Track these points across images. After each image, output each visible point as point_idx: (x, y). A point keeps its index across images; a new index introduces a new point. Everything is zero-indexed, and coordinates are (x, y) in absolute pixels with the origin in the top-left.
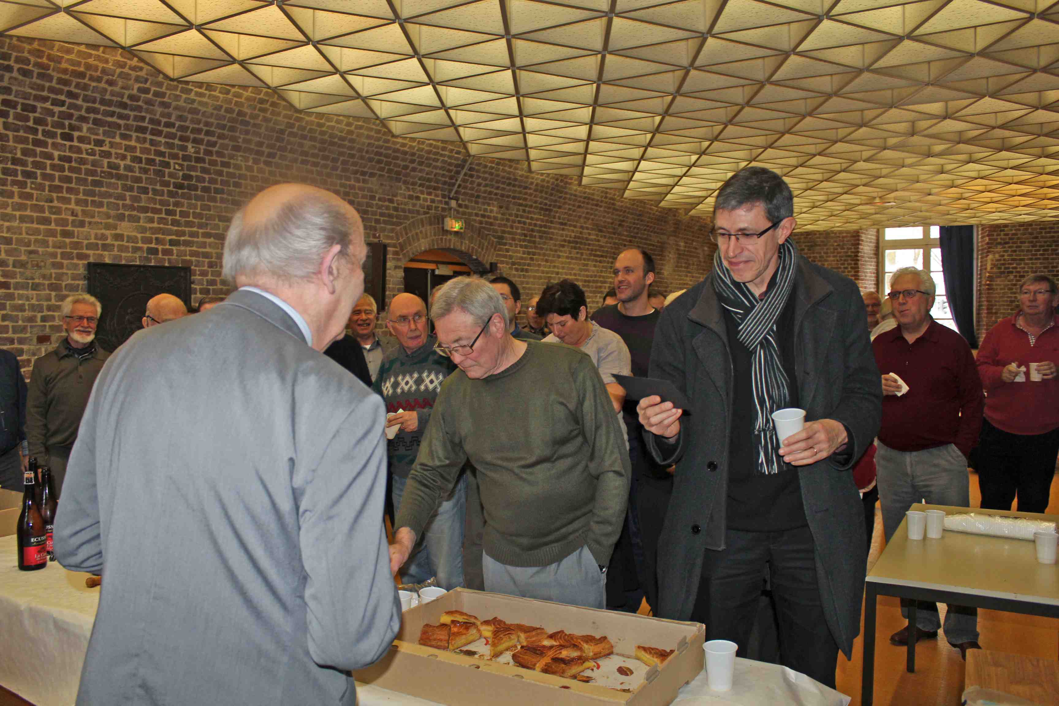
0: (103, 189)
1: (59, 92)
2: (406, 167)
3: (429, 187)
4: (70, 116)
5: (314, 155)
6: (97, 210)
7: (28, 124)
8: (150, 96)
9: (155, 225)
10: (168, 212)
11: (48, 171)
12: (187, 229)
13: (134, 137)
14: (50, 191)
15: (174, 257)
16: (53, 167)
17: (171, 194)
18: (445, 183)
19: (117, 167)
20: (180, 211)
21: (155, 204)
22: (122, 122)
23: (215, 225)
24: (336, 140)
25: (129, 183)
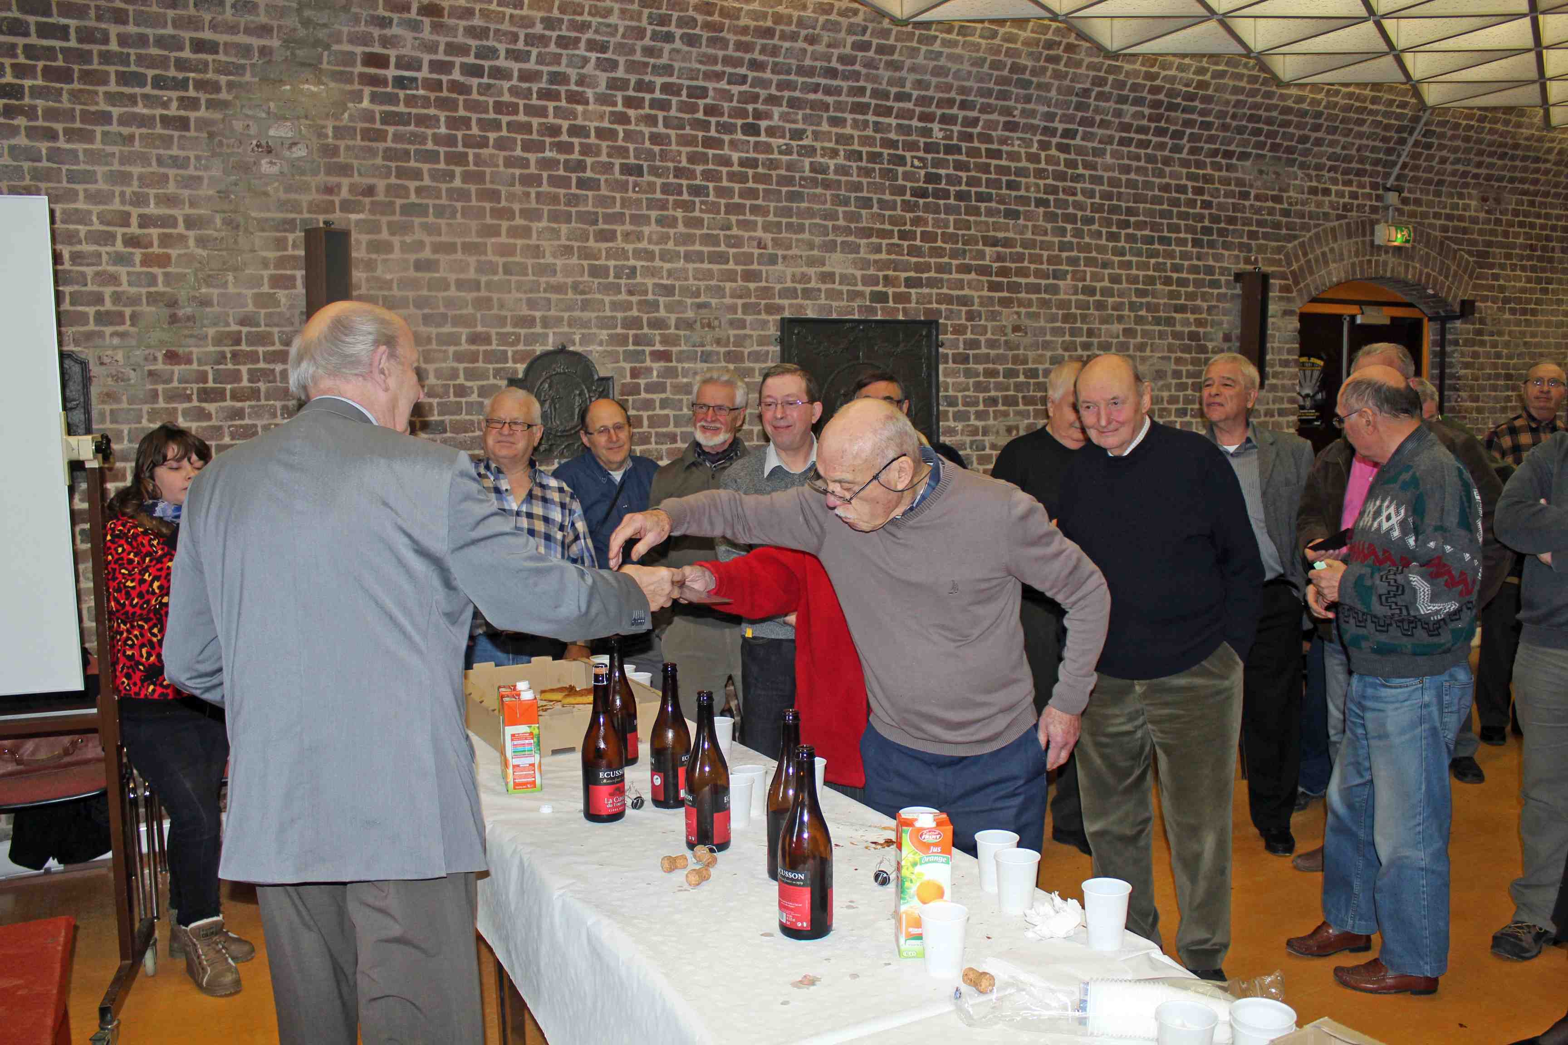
0: (804, 205)
1: (738, 63)
2: (1304, 139)
3: (1346, 172)
4: (755, 98)
5: (1141, 130)
6: (794, 237)
7: (696, 116)
8: (871, 54)
9: (884, 256)
10: (903, 235)
11: (725, 183)
12: (932, 260)
13: (849, 122)
14: (726, 213)
15: (913, 305)
16: (732, 176)
17: (908, 206)
18: (1376, 162)
19: (824, 170)
20: (922, 233)
21: (883, 223)
22: (830, 99)
23: (978, 251)
24: (1179, 100)
25: (843, 192)
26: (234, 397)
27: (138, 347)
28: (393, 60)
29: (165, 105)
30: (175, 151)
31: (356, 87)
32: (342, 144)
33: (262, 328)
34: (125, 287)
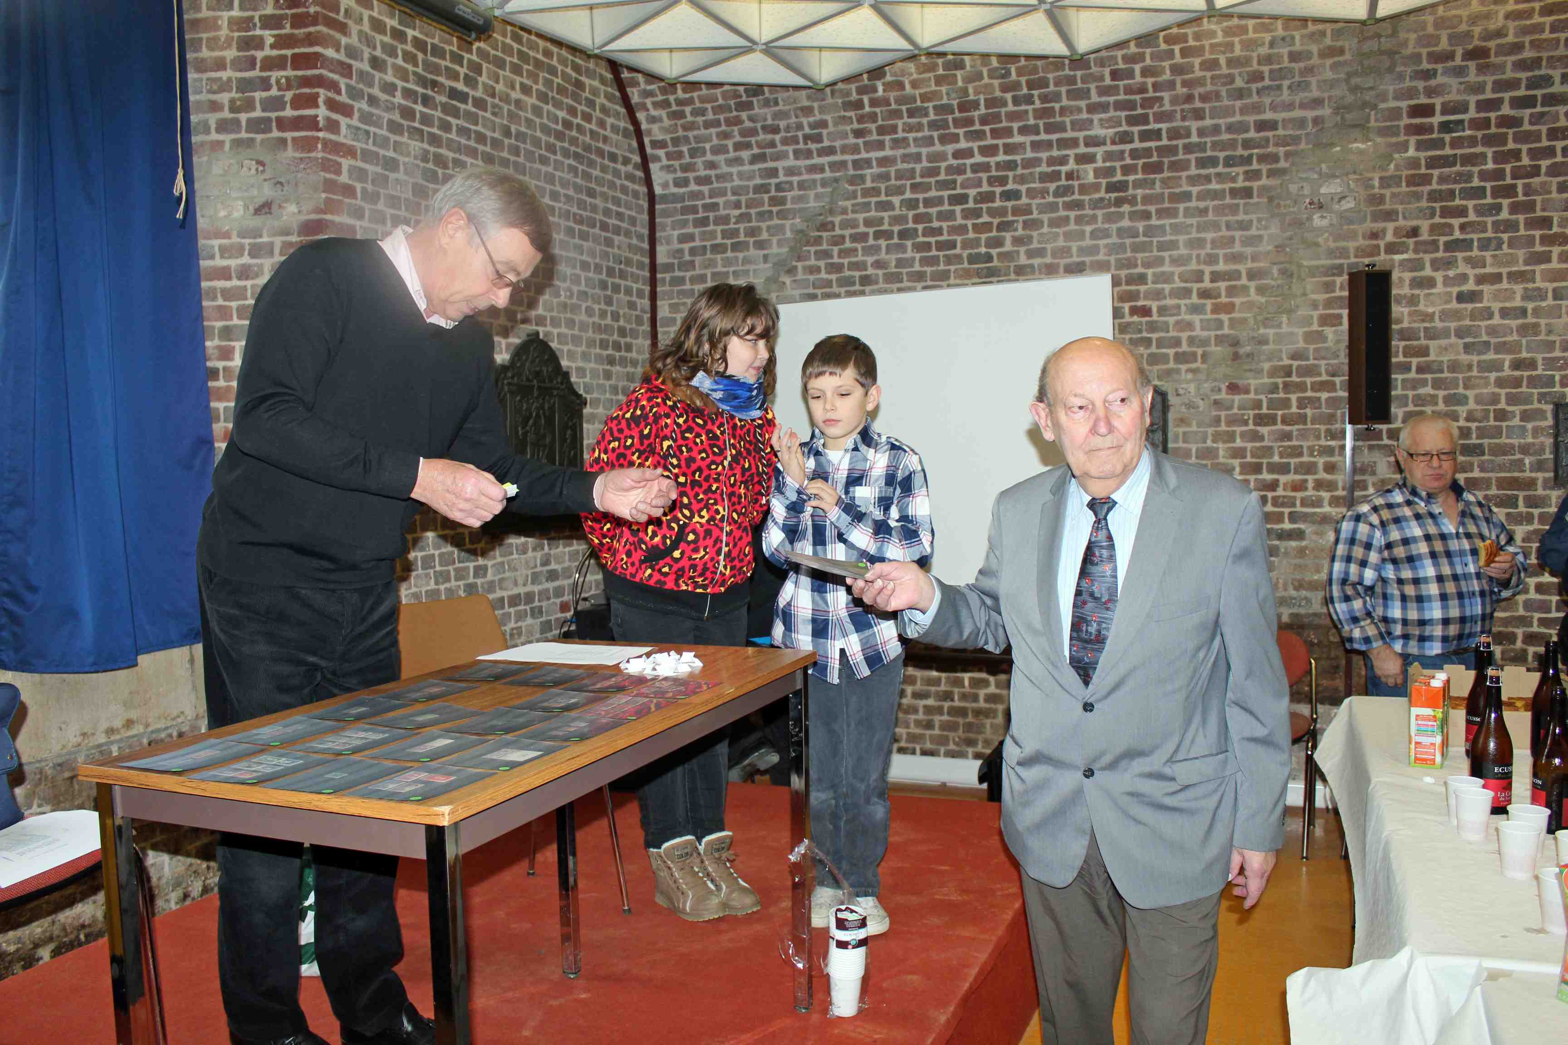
26: (1284, 422)
27: (1207, 381)
28: (1438, 108)
29: (1233, 179)
30: (1241, 217)
31: (1402, 138)
32: (1387, 193)
33: (1311, 362)
34: (1198, 332)
